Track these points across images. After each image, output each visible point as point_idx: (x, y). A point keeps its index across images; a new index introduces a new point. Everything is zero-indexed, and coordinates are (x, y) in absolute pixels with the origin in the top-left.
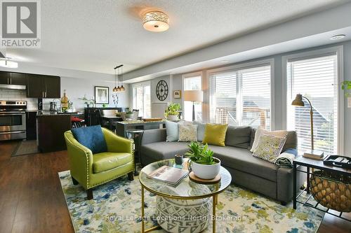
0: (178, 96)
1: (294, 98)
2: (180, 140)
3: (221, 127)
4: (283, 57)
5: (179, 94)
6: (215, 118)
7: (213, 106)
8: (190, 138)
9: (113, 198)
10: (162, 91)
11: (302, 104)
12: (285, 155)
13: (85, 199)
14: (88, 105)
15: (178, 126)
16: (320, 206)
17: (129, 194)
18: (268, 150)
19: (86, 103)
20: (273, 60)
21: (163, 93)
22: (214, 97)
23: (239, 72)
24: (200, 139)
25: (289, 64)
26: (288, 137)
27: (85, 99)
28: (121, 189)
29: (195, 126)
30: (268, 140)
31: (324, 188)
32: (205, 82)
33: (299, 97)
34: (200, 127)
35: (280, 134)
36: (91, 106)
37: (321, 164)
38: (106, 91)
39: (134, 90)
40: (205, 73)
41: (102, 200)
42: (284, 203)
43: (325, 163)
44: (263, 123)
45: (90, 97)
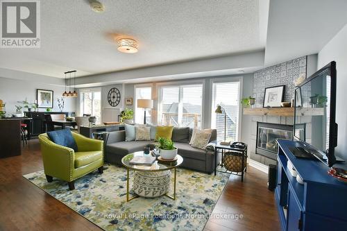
0: (130, 103)
1: (216, 108)
2: (137, 139)
3: (168, 128)
4: (211, 80)
5: (130, 101)
6: (161, 121)
7: (160, 112)
8: (145, 138)
9: (93, 186)
10: (114, 97)
11: (221, 112)
12: (211, 144)
13: (68, 190)
14: (29, 110)
15: (135, 128)
16: (228, 172)
17: (105, 182)
18: (201, 141)
19: (27, 107)
20: (204, 81)
21: (115, 99)
22: (161, 105)
23: (181, 86)
24: (153, 138)
25: (214, 84)
26: (212, 133)
27: (25, 102)
28: (96, 180)
29: (149, 128)
30: (201, 136)
31: (230, 161)
32: (154, 92)
33: (219, 107)
34: (152, 129)
35: (207, 131)
36: (33, 110)
37: (229, 147)
38: (50, 94)
39: (81, 95)
40: (155, 85)
41: (84, 189)
42: (209, 173)
43: (231, 146)
44: (196, 125)
45: (31, 100)
